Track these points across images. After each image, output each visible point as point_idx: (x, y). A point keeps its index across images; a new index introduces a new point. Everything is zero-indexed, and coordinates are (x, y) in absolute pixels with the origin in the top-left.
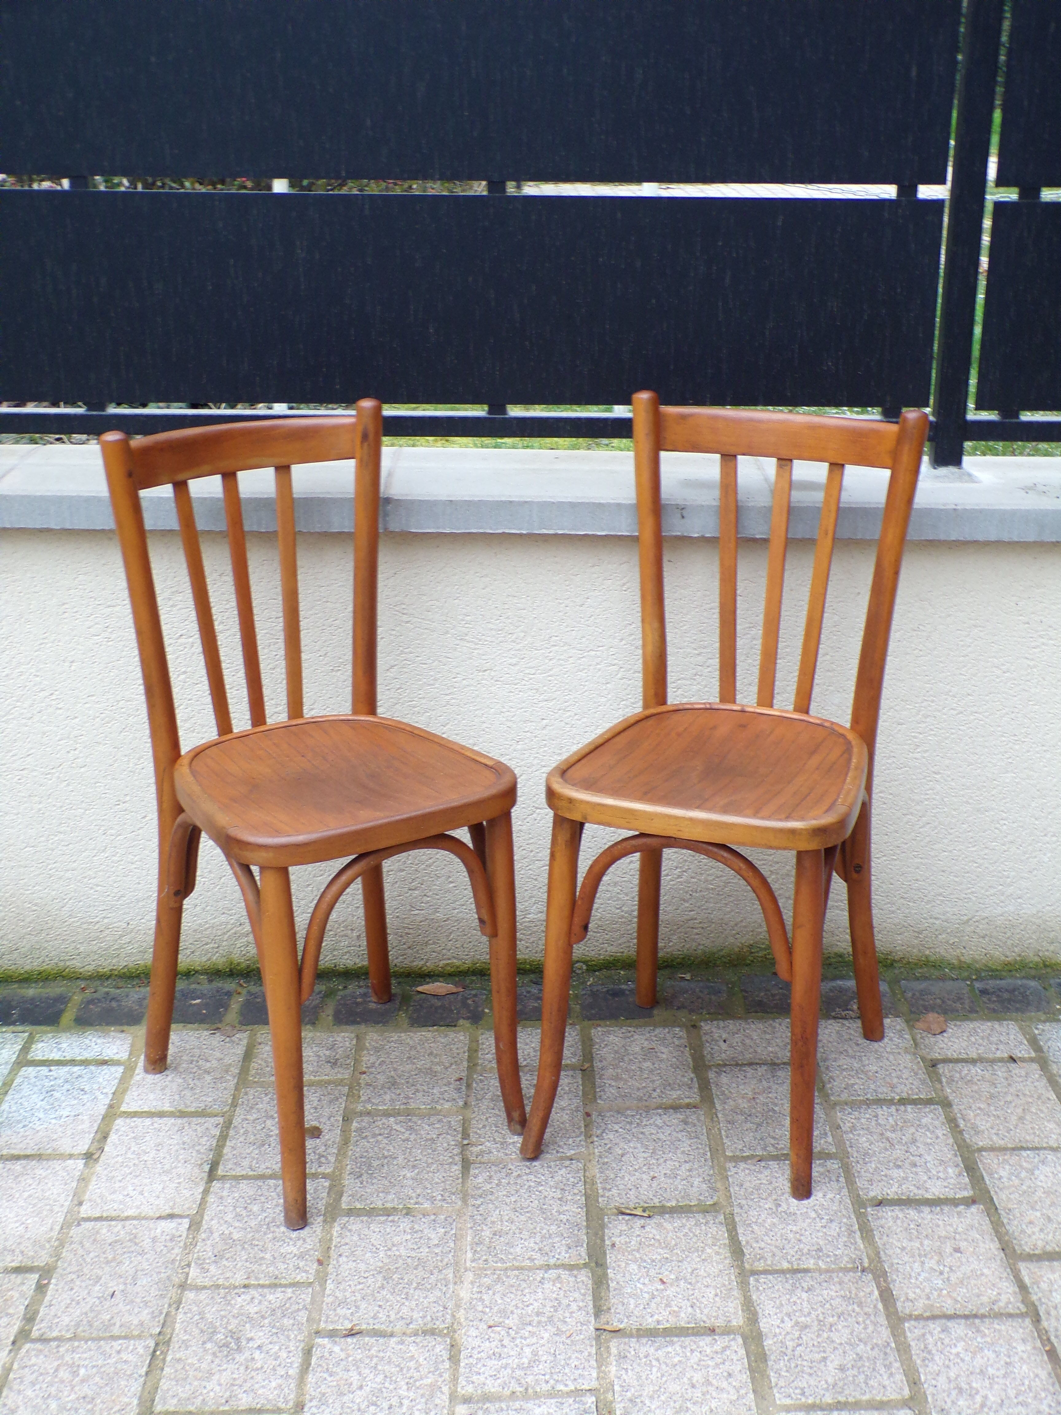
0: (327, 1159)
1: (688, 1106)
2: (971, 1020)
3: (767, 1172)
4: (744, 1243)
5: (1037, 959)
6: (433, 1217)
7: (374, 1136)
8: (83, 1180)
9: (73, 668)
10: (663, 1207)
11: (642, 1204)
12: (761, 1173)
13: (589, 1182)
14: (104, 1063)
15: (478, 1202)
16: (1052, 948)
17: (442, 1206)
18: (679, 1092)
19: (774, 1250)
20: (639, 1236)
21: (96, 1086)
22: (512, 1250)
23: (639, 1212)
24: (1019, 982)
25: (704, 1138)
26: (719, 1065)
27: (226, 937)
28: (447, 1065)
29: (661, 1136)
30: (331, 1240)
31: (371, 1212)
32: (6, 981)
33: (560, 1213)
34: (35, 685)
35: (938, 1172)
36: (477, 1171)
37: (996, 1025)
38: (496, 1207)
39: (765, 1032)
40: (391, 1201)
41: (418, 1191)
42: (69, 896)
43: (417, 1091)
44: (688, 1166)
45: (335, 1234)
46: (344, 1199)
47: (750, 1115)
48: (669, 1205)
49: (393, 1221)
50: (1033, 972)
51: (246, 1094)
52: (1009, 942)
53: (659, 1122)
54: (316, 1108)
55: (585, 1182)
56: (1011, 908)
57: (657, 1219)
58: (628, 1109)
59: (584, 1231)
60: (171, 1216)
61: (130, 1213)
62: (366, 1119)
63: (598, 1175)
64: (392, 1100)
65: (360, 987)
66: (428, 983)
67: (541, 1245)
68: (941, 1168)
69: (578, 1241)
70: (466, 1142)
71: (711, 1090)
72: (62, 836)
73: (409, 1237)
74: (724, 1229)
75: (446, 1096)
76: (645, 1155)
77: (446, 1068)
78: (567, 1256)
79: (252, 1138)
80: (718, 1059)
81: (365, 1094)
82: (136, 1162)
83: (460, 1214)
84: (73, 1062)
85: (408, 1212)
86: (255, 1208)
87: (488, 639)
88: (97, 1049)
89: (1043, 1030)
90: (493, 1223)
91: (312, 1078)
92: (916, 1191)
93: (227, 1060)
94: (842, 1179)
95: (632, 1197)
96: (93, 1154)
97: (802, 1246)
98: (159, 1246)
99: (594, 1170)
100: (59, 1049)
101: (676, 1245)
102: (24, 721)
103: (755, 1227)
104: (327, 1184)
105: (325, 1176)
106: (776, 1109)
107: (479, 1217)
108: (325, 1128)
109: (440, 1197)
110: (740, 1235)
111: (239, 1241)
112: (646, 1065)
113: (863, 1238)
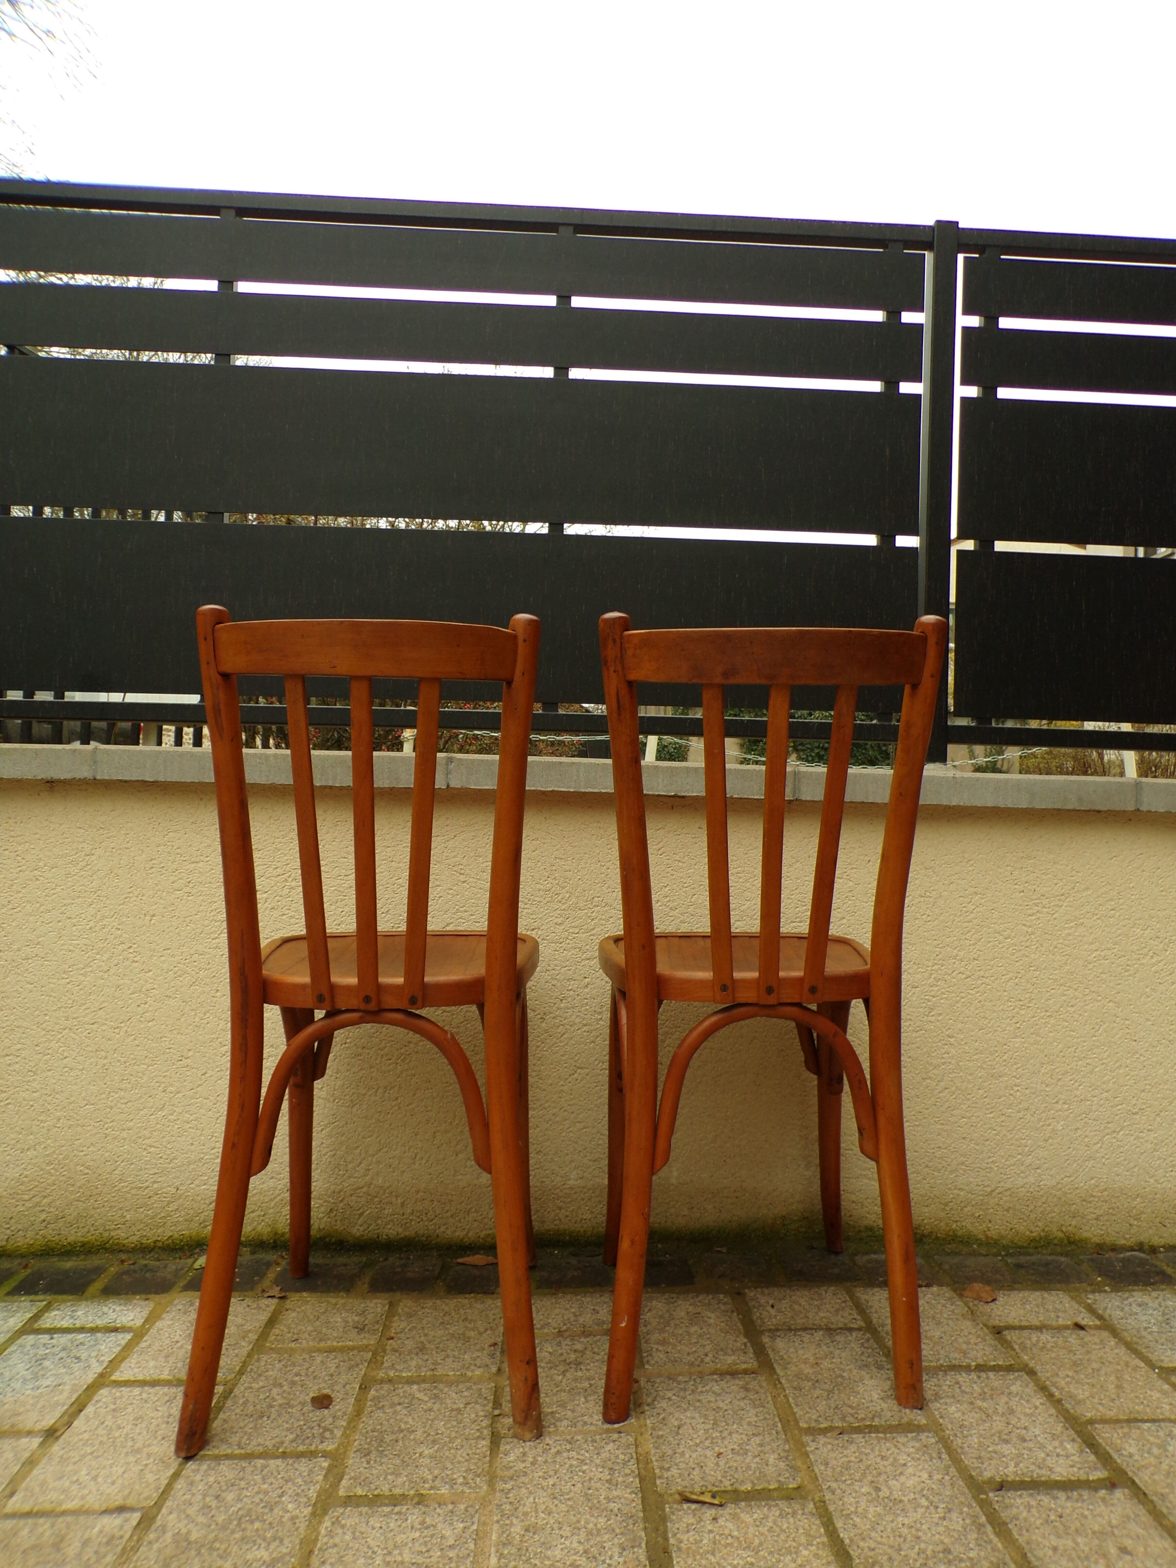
0: (332, 1432)
1: (746, 1372)
2: (1019, 1290)
3: (853, 1448)
4: (847, 1541)
5: (1060, 1235)
6: (450, 1507)
7: (393, 1405)
8: (31, 1463)
9: (153, 922)
10: (736, 1491)
11: (710, 1488)
12: (846, 1449)
13: (643, 1461)
14: (116, 1330)
15: (508, 1486)
16: (1074, 1223)
17: (463, 1492)
18: (733, 1358)
19: (890, 1551)
20: (711, 1531)
21: (94, 1354)
22: (549, 1553)
23: (707, 1498)
24: (1050, 1258)
25: (770, 1406)
26: (770, 1330)
27: (273, 1203)
28: (482, 1330)
29: (721, 1405)
30: (316, 1540)
31: (374, 1501)
32: (48, 1254)
33: (609, 1500)
34: (115, 938)
35: (1055, 1448)
36: (508, 1447)
37: (1046, 1295)
38: (530, 1493)
39: (812, 1299)
40: (401, 1485)
41: (436, 1472)
42: (121, 1158)
43: (448, 1356)
44: (757, 1440)
45: (323, 1531)
46: (344, 1482)
47: (817, 1381)
48: (743, 1488)
49: (399, 1513)
50: (1059, 1249)
51: (258, 1360)
52: (1033, 1216)
53: (716, 1388)
54: (332, 1375)
55: (637, 1459)
56: (1032, 1179)
57: (730, 1509)
58: (680, 1374)
59: (642, 1526)
60: (121, 1509)
61: (69, 1505)
62: (386, 1386)
63: (653, 1451)
64: (419, 1367)
65: (401, 1259)
66: (469, 1256)
67: (587, 1546)
68: (1056, 1443)
69: (634, 1540)
70: (497, 1412)
71: (768, 1355)
72: (122, 1093)
73: (417, 1534)
74: (818, 1522)
75: (478, 1362)
76: (707, 1427)
77: (481, 1334)
78: (621, 1560)
79: (251, 1408)
80: (770, 1323)
81: (388, 1360)
82: (105, 1439)
83: (485, 1502)
84: (82, 1330)
85: (421, 1500)
86: (230, 1497)
87: (537, 899)
88: (113, 1316)
89: (1096, 1300)
90: (526, 1514)
91: (335, 1344)
92: (1038, 1471)
93: (248, 1327)
94: (944, 1456)
95: (697, 1478)
96: (56, 1431)
97: (923, 1546)
98: (89, 1552)
99: (648, 1446)
100: (72, 1317)
101: (761, 1544)
102: (101, 974)
103: (857, 1520)
104: (325, 1464)
105: (325, 1455)
106: (845, 1374)
107: (508, 1507)
108: (337, 1396)
109: (461, 1480)
110: (840, 1530)
111: (197, 1543)
112: (693, 1329)
113: (997, 1534)
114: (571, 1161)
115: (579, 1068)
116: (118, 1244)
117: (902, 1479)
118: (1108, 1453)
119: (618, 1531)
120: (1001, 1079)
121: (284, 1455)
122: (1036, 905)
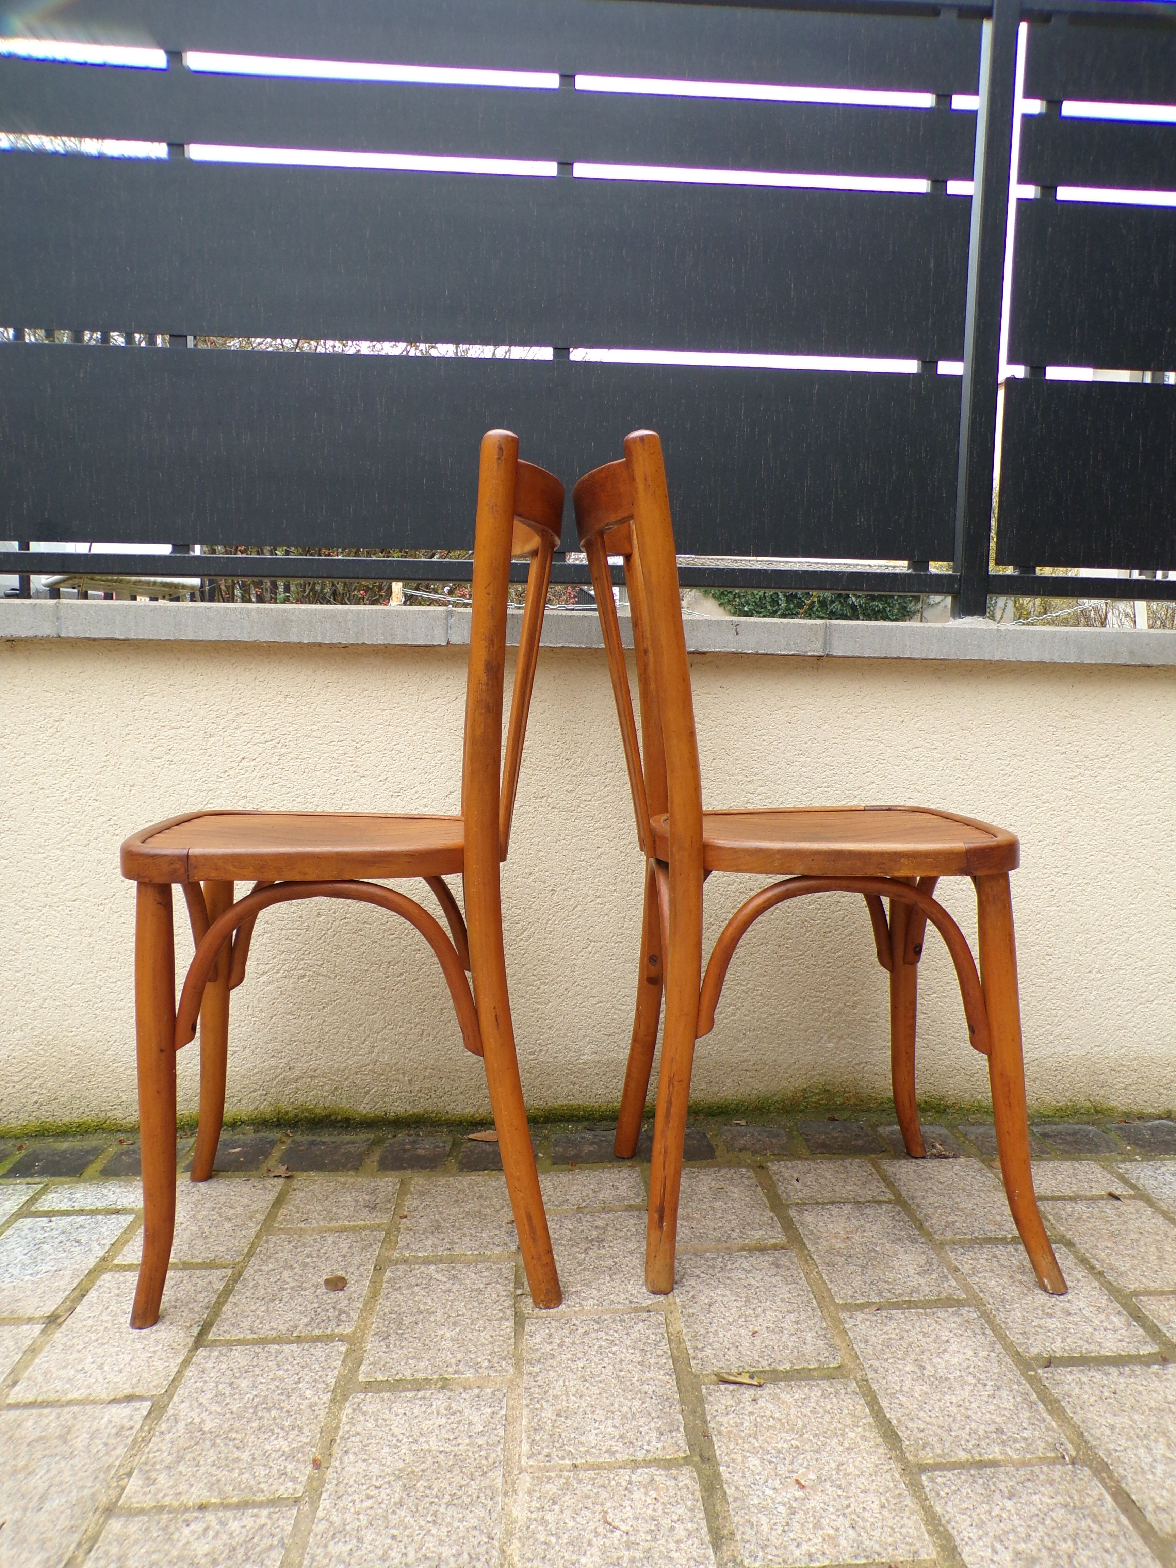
0: (348, 1315)
1: (775, 1247)
2: (1049, 1160)
3: (892, 1324)
4: (894, 1422)
5: (1088, 1104)
6: (476, 1391)
7: (410, 1286)
8: (33, 1351)
9: (133, 792)
10: (774, 1371)
11: (747, 1368)
12: (886, 1325)
13: (676, 1341)
14: (117, 1212)
15: (536, 1369)
16: (1102, 1092)
17: (489, 1376)
18: (760, 1232)
19: (939, 1431)
20: (751, 1413)
21: (94, 1237)
22: (583, 1439)
23: (745, 1379)
24: (1077, 1127)
25: (804, 1281)
26: (798, 1204)
27: (275, 1082)
28: (498, 1207)
29: (753, 1282)
30: (337, 1427)
31: (396, 1386)
32: (43, 1135)
33: (643, 1383)
34: (94, 810)
35: (1102, 1322)
36: (533, 1328)
37: (1077, 1165)
38: (559, 1376)
39: (837, 1172)
40: (423, 1369)
41: (459, 1356)
42: (113, 1038)
43: (464, 1235)
44: (792, 1317)
45: (344, 1419)
46: (363, 1368)
47: (850, 1256)
48: (781, 1368)
49: (424, 1398)
50: (1085, 1118)
51: (267, 1242)
52: (1060, 1086)
53: (746, 1265)
54: (344, 1256)
55: (669, 1340)
56: (1061, 1049)
57: (769, 1389)
58: (706, 1251)
59: (678, 1408)
60: (130, 1398)
61: (76, 1395)
62: (402, 1267)
63: (685, 1331)
64: (435, 1246)
65: (410, 1136)
66: (480, 1131)
67: (623, 1431)
68: (1102, 1317)
69: (672, 1424)
70: (519, 1292)
71: (796, 1229)
72: (111, 972)
73: (444, 1421)
74: (862, 1402)
75: (497, 1240)
76: (739, 1304)
77: (497, 1211)
78: (660, 1445)
79: (263, 1291)
80: (795, 1198)
81: (403, 1239)
82: (109, 1325)
83: (512, 1386)
84: (81, 1212)
85: (445, 1384)
86: (244, 1384)
88: (113, 1198)
89: (1127, 1170)
90: (556, 1397)
91: (346, 1223)
92: (1086, 1346)
93: (254, 1207)
94: (988, 1332)
95: (733, 1359)
96: (59, 1317)
97: (974, 1425)
98: (98, 1444)
99: (679, 1325)
100: (70, 1200)
101: (805, 1427)
102: (80, 848)
103: (904, 1399)
104: (343, 1349)
105: (342, 1339)
106: (877, 1249)
107: (537, 1390)
108: (351, 1279)
109: (486, 1364)
110: (886, 1411)
111: (211, 1433)
112: (718, 1204)
113: (1050, 1413)
114: (585, 1036)
115: (591, 941)
116: (115, 1124)
117: (947, 1356)
118: (1156, 1326)
119: (654, 1414)
120: (1033, 949)
121: (299, 1340)
122: (1078, 767)
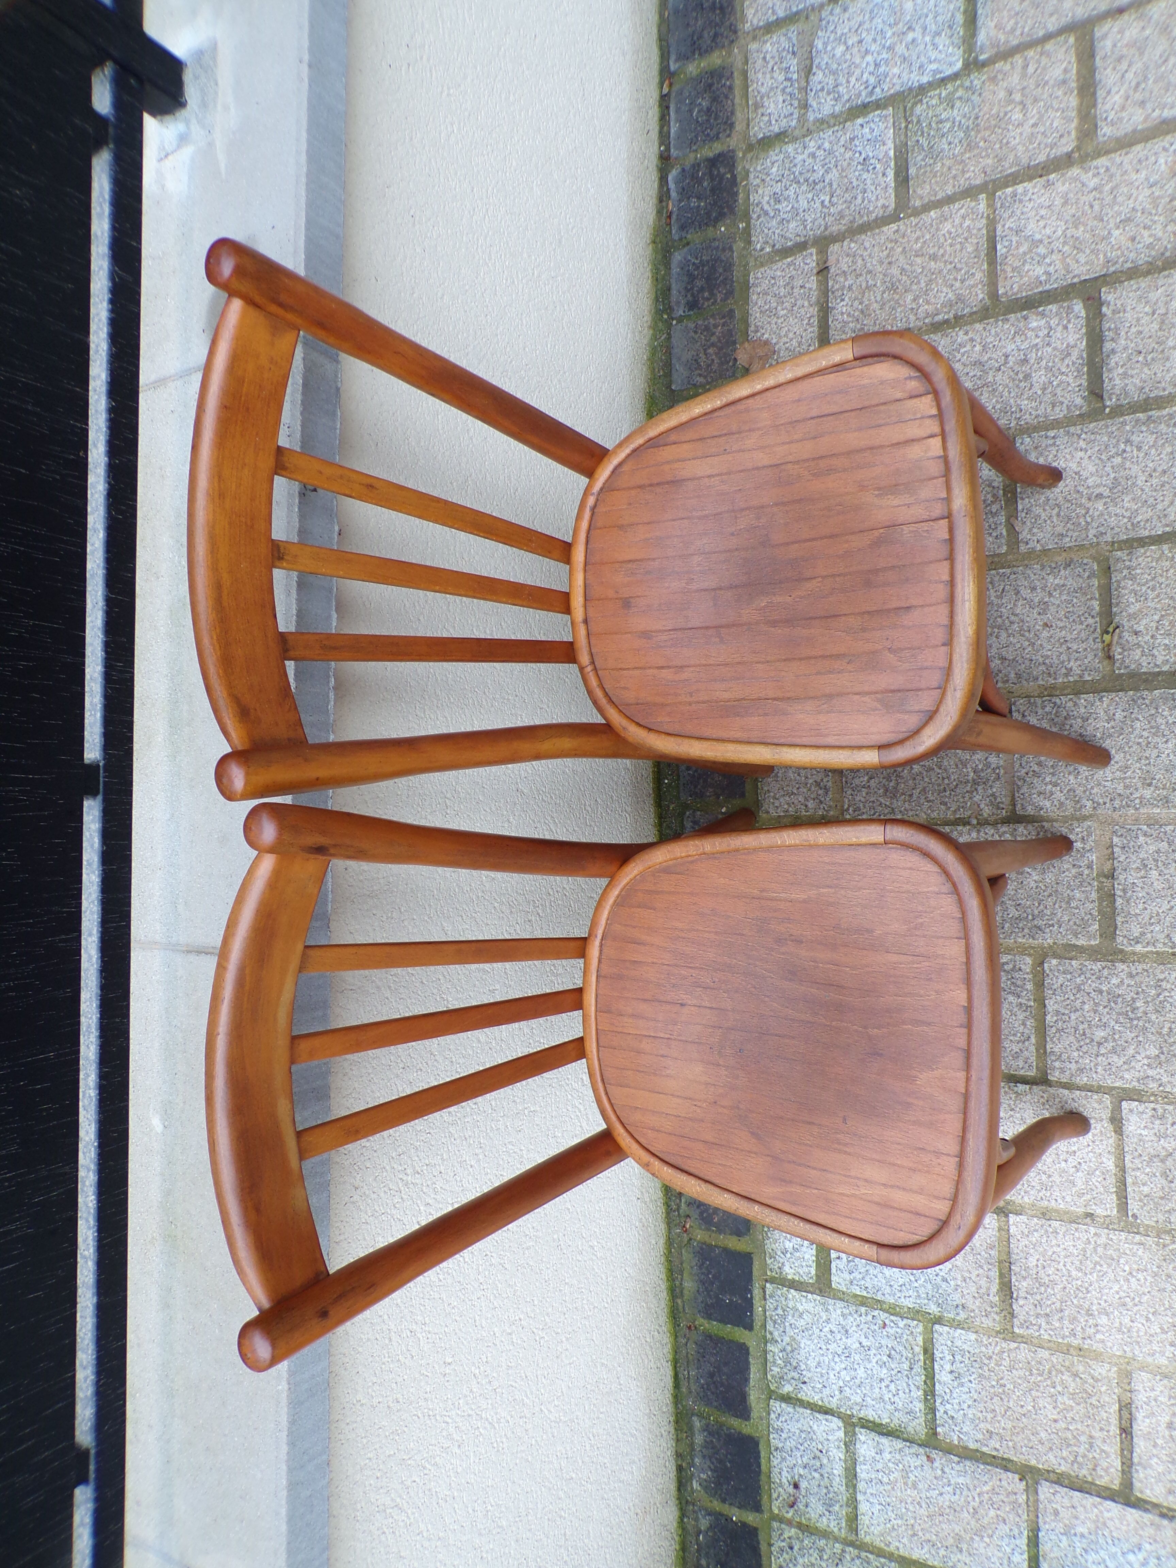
3: (1037, 510)
4: (1169, 529)
6: (1116, 849)
8: (1046, 1214)
10: (1100, 614)
12: (1038, 516)
13: (1053, 691)
15: (1088, 804)
20: (1153, 637)
30: (1158, 953)
31: (1108, 914)
35: (1037, 336)
36: (1029, 808)
37: (756, 290)
40: (1085, 894)
44: (1025, 592)
45: (1146, 949)
46: (1081, 942)
48: (1097, 608)
55: (1052, 696)
57: (1123, 619)
59: (1145, 693)
63: (1041, 682)
68: (1030, 334)
69: (1165, 698)
73: (1154, 872)
74: (1141, 550)
85: (1106, 875)
86: (1100, 1034)
89: (766, 243)
92: (1074, 357)
94: (1051, 434)
95: (1083, 645)
99: (1031, 686)
103: (1140, 518)
104: (1054, 962)
105: (1040, 964)
107: (1117, 802)
110: (1153, 533)
113: (1159, 408)
117: (1084, 474)
118: (1041, 292)
119: (1153, 712)
121: (1040, 999)
